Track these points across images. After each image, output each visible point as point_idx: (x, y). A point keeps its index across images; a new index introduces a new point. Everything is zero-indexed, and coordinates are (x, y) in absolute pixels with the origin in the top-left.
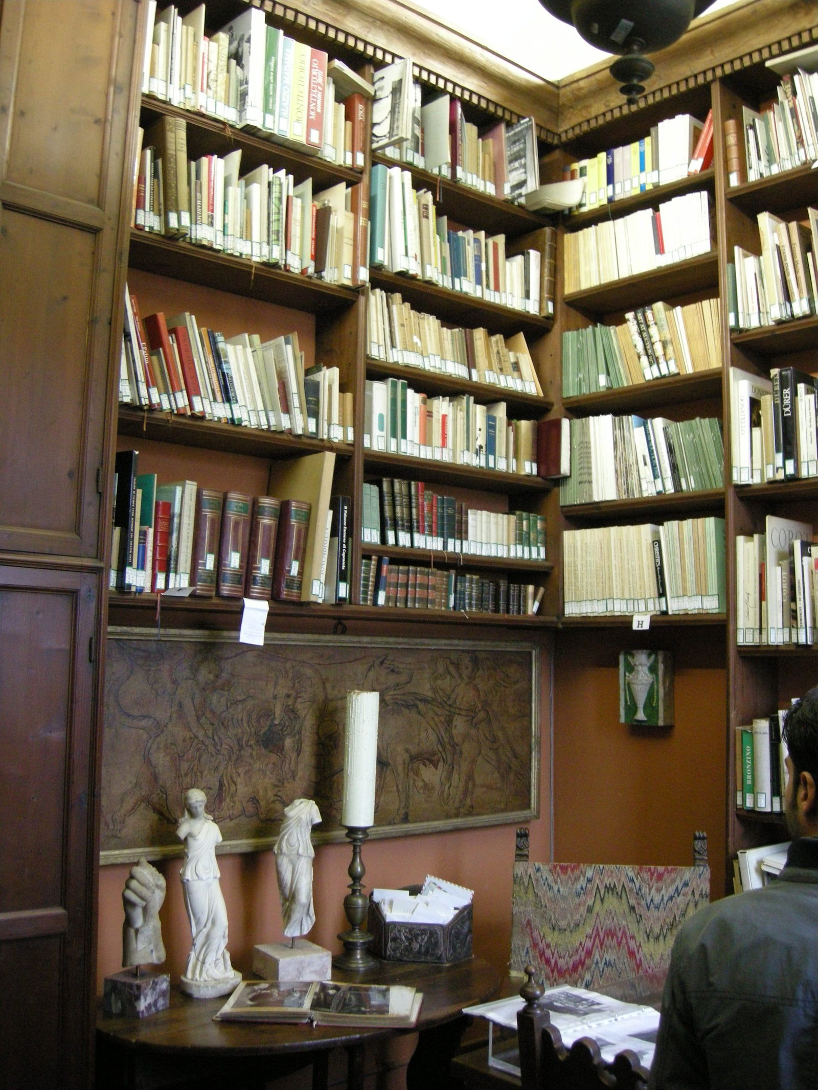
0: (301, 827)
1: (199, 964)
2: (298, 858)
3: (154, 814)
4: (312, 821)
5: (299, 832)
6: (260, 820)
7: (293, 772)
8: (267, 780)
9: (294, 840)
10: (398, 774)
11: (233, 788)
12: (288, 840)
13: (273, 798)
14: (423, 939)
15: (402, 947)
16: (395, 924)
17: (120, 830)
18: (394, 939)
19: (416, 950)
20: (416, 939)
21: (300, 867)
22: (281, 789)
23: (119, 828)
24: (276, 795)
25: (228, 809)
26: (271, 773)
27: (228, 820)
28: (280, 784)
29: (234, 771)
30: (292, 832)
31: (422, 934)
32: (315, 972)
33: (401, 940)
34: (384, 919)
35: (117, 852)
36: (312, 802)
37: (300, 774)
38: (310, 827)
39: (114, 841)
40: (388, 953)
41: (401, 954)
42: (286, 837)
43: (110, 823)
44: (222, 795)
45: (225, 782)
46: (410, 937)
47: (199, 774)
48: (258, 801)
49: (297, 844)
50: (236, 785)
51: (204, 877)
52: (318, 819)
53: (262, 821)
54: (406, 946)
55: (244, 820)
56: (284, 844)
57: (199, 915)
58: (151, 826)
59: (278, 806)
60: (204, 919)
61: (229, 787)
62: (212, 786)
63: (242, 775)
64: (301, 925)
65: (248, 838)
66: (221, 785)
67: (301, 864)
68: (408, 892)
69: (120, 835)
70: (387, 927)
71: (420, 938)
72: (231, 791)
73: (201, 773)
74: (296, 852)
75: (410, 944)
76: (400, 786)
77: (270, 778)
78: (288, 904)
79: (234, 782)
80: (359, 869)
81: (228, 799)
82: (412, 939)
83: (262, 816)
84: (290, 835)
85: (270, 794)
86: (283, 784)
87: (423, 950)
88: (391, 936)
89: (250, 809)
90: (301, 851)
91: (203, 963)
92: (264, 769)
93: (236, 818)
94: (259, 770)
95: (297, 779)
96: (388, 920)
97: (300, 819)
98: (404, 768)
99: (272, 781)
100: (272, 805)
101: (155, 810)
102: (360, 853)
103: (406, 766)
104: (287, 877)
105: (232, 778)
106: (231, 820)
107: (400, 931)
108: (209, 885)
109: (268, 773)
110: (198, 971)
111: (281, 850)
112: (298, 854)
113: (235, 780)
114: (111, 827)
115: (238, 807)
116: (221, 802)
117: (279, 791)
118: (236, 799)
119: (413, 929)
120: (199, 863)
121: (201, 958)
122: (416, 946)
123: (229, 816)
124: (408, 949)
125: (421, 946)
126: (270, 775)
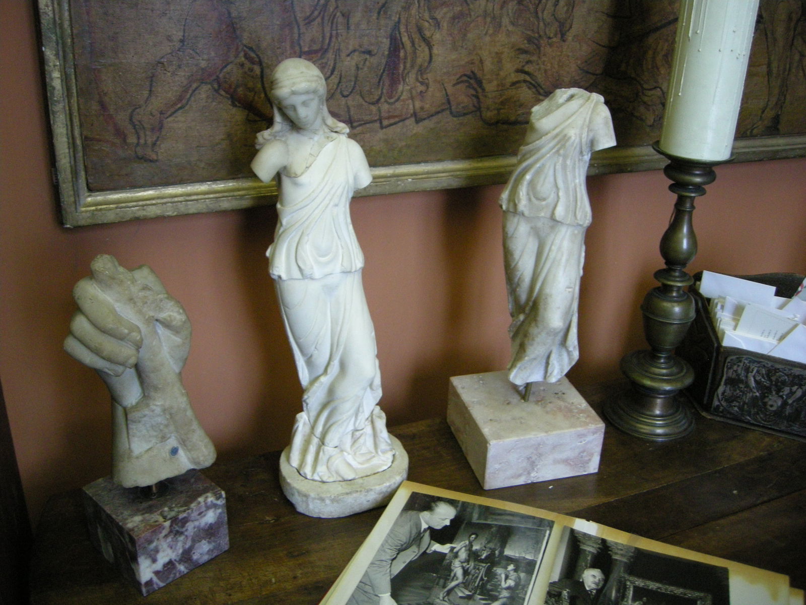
0: (565, 157)
1: (315, 441)
2: (552, 228)
3: (234, 110)
4: (592, 143)
5: (559, 167)
6: (484, 121)
7: (562, 25)
8: (502, 37)
9: (545, 187)
10: (775, 40)
11: (423, 53)
12: (532, 184)
13: (514, 77)
14: (792, 393)
15: (747, 398)
16: (739, 353)
17: (154, 144)
18: (733, 382)
19: (774, 409)
20: (779, 391)
21: (554, 248)
22: (534, 58)
23: (150, 141)
24: (521, 71)
25: (412, 98)
26: (513, 23)
27: (411, 122)
28: (531, 48)
29: (426, 15)
30: (543, 165)
31: (792, 384)
32: (566, 461)
33: (747, 386)
34: (719, 340)
35: (150, 193)
36: (598, 98)
37: (577, 27)
38: (587, 157)
39: (140, 170)
40: (716, 403)
41: (741, 408)
42: (528, 177)
43: (129, 130)
44: (396, 67)
45: (405, 39)
46: (767, 384)
47: (340, 19)
48: (480, 83)
49: (553, 196)
50: (430, 48)
51: (317, 273)
52: (608, 141)
53: (489, 124)
54: (755, 399)
55: (447, 121)
56: (523, 192)
57: (311, 350)
58: (229, 135)
59: (525, 93)
60: (321, 359)
61: (415, 52)
62: (374, 48)
63: (445, 25)
64: (547, 364)
65: (454, 158)
66: (396, 46)
67: (557, 242)
68: (773, 289)
69: (154, 157)
70: (721, 359)
71: (786, 390)
72: (419, 61)
73: (346, 16)
74: (548, 215)
75: (763, 396)
76: (774, 65)
77: (509, 34)
78: (522, 317)
79: (424, 39)
80: (685, 244)
81: (411, 78)
82: (769, 389)
83: (488, 115)
84: (538, 173)
85: (509, 67)
86: (539, 47)
87: (788, 410)
88: (728, 374)
89: (462, 97)
90: (560, 212)
91: (322, 441)
92: (497, 12)
93: (431, 116)
94: (485, 14)
95: (570, 37)
96: (726, 343)
97: (563, 140)
98: (788, 29)
99: (514, 39)
100: (512, 92)
101: (235, 100)
102: (690, 213)
103: (792, 25)
104: (525, 265)
105: (420, 30)
106: (418, 121)
107: (747, 370)
108: (330, 290)
109: (505, 21)
110: (310, 458)
111: (515, 205)
112: (552, 218)
113: (427, 34)
114: (132, 139)
115: (435, 95)
116: (394, 82)
117: (528, 62)
118: (430, 76)
119: (776, 370)
120: (305, 238)
121: (319, 429)
122: (774, 402)
123: (415, 114)
124: (759, 404)
125: (785, 403)
126: (511, 28)
